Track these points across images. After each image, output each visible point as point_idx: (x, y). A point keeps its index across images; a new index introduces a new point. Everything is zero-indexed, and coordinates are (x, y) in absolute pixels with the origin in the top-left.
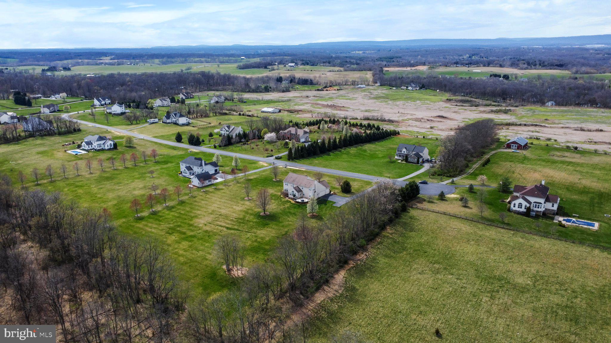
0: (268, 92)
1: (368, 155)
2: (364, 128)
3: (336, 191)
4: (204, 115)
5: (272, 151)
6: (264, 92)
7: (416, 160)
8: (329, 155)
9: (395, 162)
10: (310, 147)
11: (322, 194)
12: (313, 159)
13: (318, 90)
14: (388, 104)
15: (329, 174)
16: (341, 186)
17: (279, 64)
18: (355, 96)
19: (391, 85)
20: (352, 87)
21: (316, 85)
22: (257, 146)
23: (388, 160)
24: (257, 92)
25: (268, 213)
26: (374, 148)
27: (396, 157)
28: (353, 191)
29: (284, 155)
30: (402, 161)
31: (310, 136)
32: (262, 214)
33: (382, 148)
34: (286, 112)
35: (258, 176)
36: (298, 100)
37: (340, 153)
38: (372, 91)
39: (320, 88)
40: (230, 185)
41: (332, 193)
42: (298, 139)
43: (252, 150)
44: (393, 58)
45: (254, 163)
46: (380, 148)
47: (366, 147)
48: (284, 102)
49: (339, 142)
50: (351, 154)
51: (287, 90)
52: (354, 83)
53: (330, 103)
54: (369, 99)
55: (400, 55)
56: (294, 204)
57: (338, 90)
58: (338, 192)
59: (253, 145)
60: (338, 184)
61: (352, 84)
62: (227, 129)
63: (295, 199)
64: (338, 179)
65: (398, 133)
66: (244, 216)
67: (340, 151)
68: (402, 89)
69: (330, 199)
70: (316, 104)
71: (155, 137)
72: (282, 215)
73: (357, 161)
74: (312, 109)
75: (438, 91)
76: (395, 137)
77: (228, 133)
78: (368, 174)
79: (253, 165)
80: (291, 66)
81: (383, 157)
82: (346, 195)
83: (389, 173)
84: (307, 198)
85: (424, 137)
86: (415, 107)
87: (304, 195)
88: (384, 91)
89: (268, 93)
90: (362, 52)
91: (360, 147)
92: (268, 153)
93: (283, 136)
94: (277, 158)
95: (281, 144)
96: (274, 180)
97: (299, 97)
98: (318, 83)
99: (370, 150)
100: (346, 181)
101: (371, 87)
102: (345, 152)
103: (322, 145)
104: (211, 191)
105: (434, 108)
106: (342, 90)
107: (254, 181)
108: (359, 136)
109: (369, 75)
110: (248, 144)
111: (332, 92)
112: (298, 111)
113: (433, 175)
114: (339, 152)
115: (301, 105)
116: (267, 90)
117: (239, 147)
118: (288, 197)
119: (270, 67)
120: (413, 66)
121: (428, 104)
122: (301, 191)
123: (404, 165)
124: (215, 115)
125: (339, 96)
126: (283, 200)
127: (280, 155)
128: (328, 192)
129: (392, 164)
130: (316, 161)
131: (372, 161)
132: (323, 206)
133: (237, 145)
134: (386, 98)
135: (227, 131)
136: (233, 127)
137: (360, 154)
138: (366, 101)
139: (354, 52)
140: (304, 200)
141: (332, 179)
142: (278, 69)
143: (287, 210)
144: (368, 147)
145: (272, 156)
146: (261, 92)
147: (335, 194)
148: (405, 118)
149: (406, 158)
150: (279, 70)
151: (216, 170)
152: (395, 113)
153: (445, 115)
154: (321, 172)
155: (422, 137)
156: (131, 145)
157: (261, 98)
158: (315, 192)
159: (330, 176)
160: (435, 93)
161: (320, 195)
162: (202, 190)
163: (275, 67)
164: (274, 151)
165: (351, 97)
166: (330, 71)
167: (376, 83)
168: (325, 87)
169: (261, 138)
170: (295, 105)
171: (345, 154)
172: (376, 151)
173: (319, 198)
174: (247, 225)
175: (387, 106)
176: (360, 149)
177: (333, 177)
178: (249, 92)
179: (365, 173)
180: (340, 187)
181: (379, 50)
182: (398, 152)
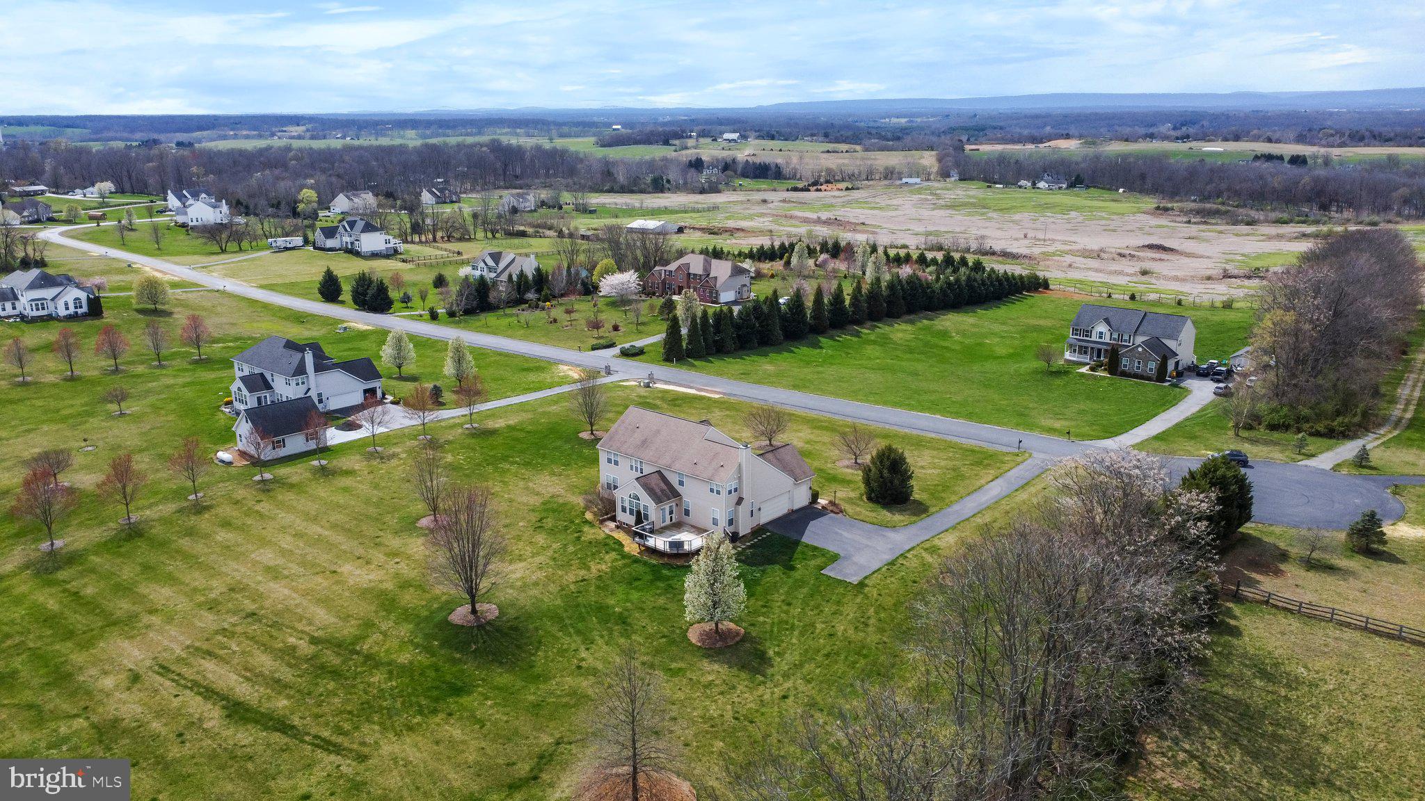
0: (662, 191)
1: (957, 347)
2: (932, 268)
3: (842, 493)
4: (457, 235)
5: (616, 328)
6: (649, 193)
7: (1152, 365)
8: (816, 345)
9: (1066, 373)
10: (748, 315)
11: (772, 511)
12: (755, 358)
13: (795, 189)
14: (990, 219)
15: (813, 414)
16: (867, 471)
17: (699, 136)
18: (895, 202)
19: (990, 181)
20: (886, 182)
21: (789, 179)
22: (568, 312)
23: (1040, 364)
24: (632, 192)
25: (489, 610)
26: (973, 325)
27: (1068, 355)
28: (916, 495)
29: (652, 345)
30: (1092, 369)
31: (753, 287)
32: (461, 614)
33: (1005, 328)
34: (698, 234)
35: (530, 416)
36: (738, 208)
37: (855, 339)
38: (938, 192)
39: (800, 185)
40: (394, 455)
41: (822, 501)
42: (711, 293)
43: (553, 326)
44: (983, 130)
45: (540, 369)
46: (997, 328)
47: (948, 324)
48: (698, 211)
49: (852, 304)
50: (895, 343)
51: (713, 189)
52: (889, 174)
53: (824, 216)
54: (934, 209)
55: (1002, 124)
56: (636, 561)
57: (847, 189)
58: (850, 501)
59: (558, 312)
60: (848, 460)
61: (886, 178)
62: (491, 263)
63: (641, 536)
64: (853, 438)
65: (1045, 285)
66: (368, 625)
67: (858, 334)
68: (1020, 187)
69: (814, 535)
70: (786, 217)
71: (262, 287)
72: (554, 629)
73: (920, 367)
74: (774, 227)
75: (1121, 190)
76: (1036, 295)
77: (493, 275)
78: (970, 416)
79: (532, 377)
80: (730, 141)
81: (1010, 356)
82: (885, 515)
83: (1058, 416)
84: (699, 530)
85: (1133, 297)
86: (1069, 226)
87: (687, 513)
88: (974, 191)
89: (660, 195)
90: (906, 120)
91: (925, 322)
92: (602, 337)
93: (664, 282)
94: (626, 354)
95: (652, 307)
96: (585, 435)
97: (742, 202)
98: (795, 175)
99: (963, 333)
100: (889, 449)
101: (936, 184)
102: (873, 337)
103: (790, 309)
104: (295, 479)
105: (1125, 228)
106: (858, 189)
107: (500, 440)
108: (921, 285)
109: (928, 159)
110: (543, 309)
111: (830, 193)
112: (732, 232)
113: (1249, 427)
114: (852, 335)
115: (745, 218)
116: (659, 186)
117: (511, 315)
118: (613, 519)
119: (677, 142)
120: (1042, 142)
121: (1103, 218)
122: (676, 494)
123: (1105, 383)
124: (490, 235)
125: (849, 202)
126: (590, 533)
127: (639, 344)
128: (801, 498)
129: (1058, 382)
130: (767, 364)
131: (976, 367)
132: (775, 573)
133: (508, 311)
134: (982, 206)
135: (490, 269)
136: (511, 256)
137: (927, 344)
138: (925, 213)
139: (887, 120)
140: (679, 544)
141: (826, 437)
142: (695, 148)
143: (592, 597)
144: (952, 322)
145: (612, 345)
146: (642, 192)
147: (835, 507)
148: (1051, 249)
149: (1111, 360)
150: (700, 148)
151: (370, 392)
152: (1016, 239)
153: (1167, 245)
154: (778, 408)
155: (1127, 298)
156: (159, 307)
157: (637, 205)
158: (740, 501)
159: (814, 424)
160: (1115, 196)
161: (766, 516)
162: (258, 478)
163: (691, 142)
164: (622, 329)
165: (883, 204)
166: (828, 152)
167: (949, 176)
168: (815, 184)
169: (590, 289)
170: (727, 218)
171: (874, 342)
172: (985, 336)
173: (758, 531)
174: (350, 689)
175: (988, 224)
176: (928, 329)
177: (830, 427)
178: (611, 191)
179: (957, 415)
180: (859, 475)
181: (947, 116)
182: (1076, 334)
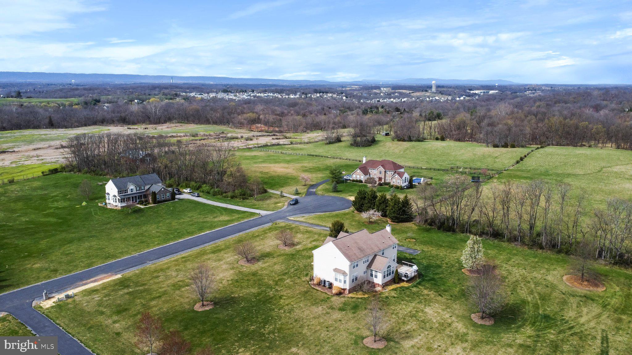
7: (168, 194)
30: (144, 205)
149: (153, 197)
182: (121, 194)
